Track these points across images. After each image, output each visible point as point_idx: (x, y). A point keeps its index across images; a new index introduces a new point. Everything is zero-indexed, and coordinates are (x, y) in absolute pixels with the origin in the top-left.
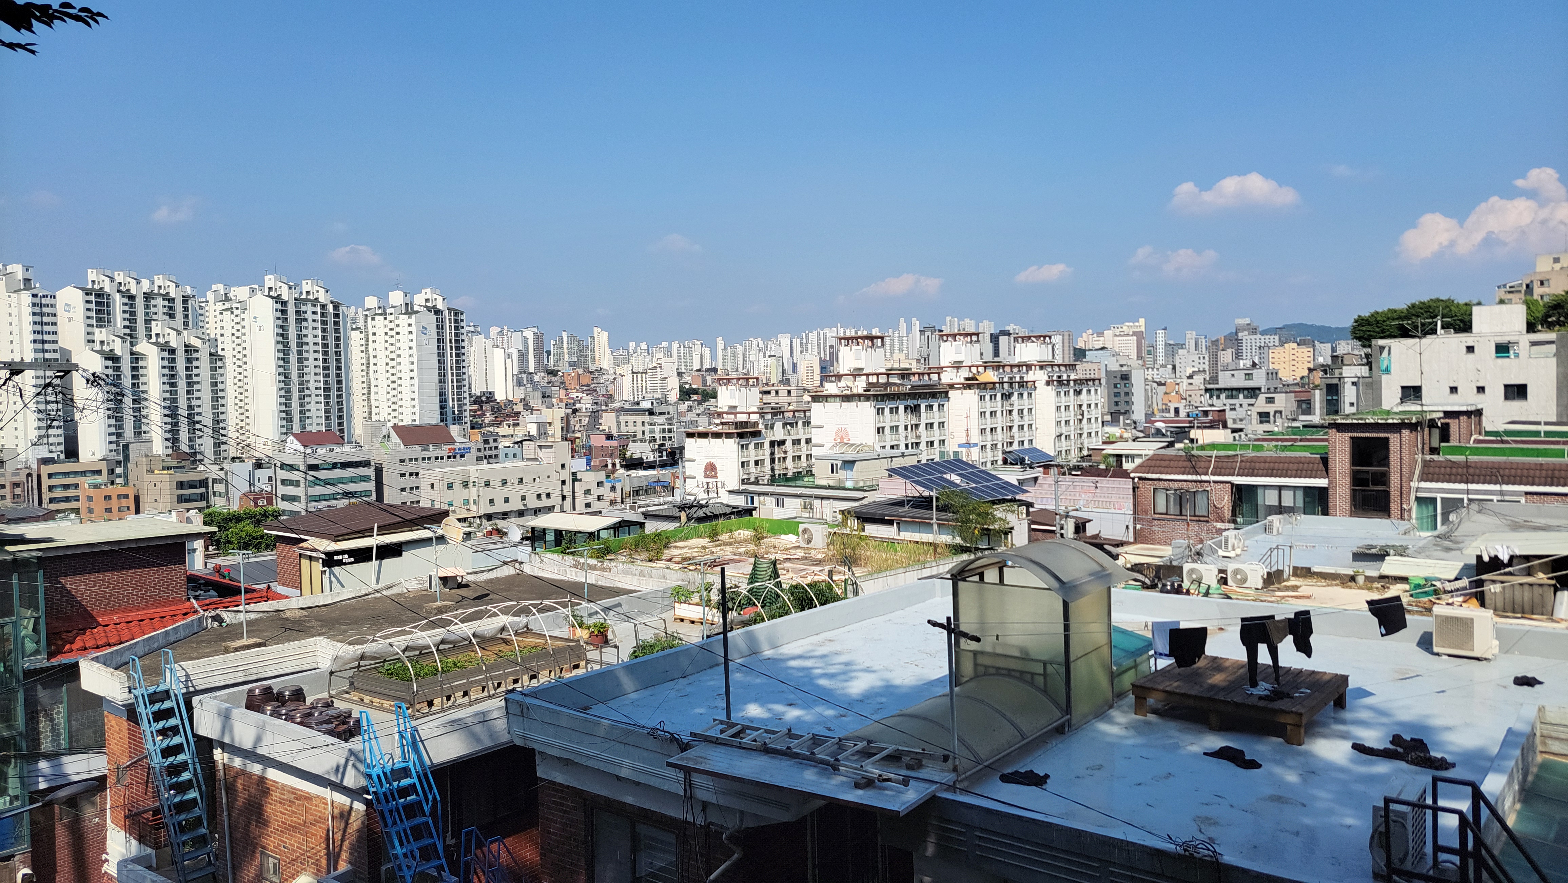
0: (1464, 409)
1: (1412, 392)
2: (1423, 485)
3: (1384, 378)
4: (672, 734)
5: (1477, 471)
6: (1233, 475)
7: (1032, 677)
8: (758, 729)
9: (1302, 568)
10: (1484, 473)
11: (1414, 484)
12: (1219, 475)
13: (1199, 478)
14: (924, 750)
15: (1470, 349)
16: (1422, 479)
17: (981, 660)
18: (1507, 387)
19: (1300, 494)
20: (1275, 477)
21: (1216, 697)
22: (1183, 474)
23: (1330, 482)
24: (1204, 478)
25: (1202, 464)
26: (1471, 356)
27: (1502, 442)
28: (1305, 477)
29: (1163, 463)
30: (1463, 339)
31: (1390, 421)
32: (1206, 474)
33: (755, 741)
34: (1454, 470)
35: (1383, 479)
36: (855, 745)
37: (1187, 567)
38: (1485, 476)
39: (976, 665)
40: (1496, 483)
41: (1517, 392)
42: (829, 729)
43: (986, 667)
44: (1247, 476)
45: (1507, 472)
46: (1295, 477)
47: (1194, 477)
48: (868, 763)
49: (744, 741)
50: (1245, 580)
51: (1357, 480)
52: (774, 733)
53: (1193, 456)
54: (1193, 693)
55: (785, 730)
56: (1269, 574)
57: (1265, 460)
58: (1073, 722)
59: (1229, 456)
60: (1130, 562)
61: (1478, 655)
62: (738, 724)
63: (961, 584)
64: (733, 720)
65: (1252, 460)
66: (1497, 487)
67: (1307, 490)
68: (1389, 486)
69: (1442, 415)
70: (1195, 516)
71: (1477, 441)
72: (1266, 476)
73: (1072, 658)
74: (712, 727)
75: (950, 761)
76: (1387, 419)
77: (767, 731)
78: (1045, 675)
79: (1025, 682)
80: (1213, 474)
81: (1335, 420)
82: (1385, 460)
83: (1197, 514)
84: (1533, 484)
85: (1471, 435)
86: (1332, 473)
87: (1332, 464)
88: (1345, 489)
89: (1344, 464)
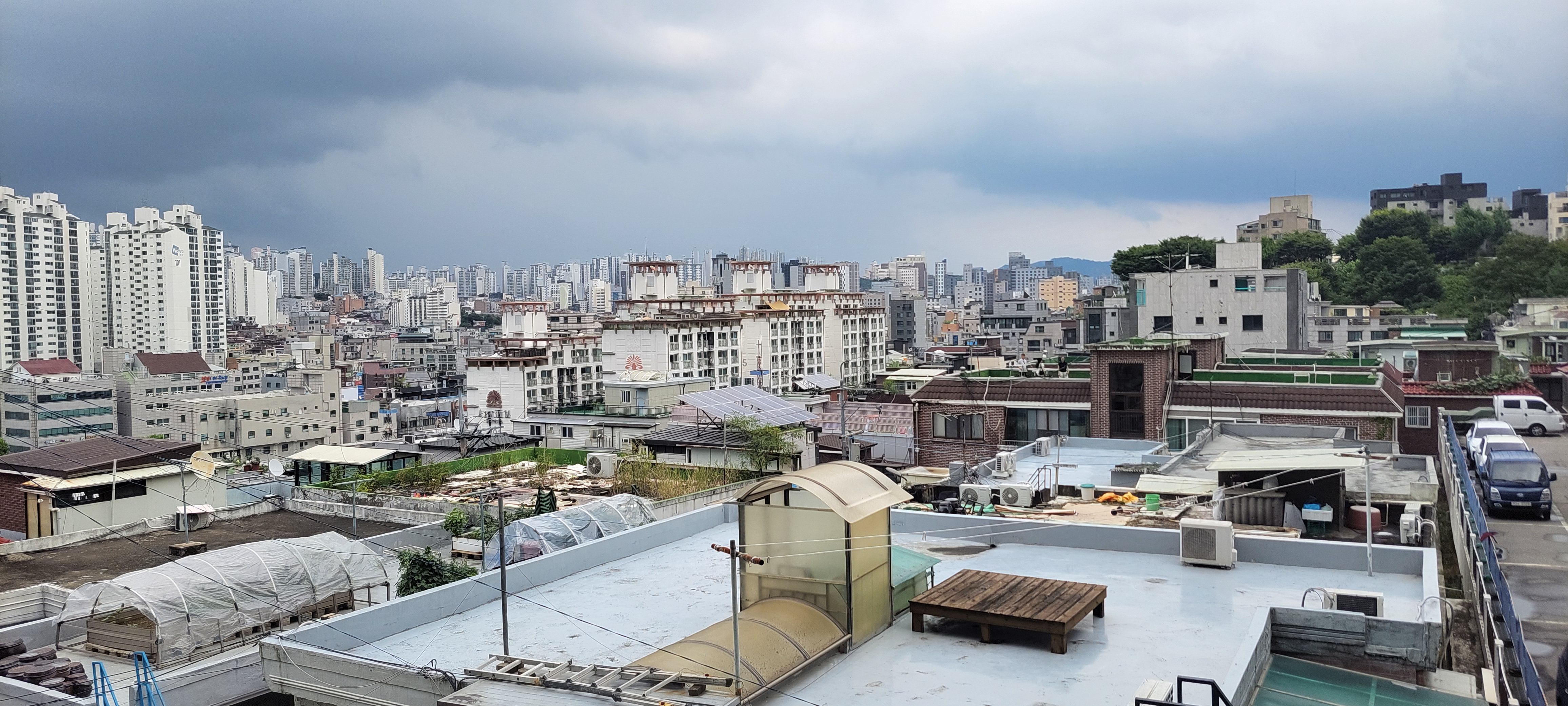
0: (1209, 338)
1: (1163, 323)
2: (1174, 408)
3: (1139, 308)
4: (445, 673)
5: (1219, 395)
6: (1005, 400)
7: (815, 600)
8: (536, 663)
9: (1067, 487)
10: (1224, 397)
11: (1165, 408)
12: (993, 400)
13: (975, 403)
14: (707, 675)
15: (1214, 283)
16: (1172, 403)
17: (765, 583)
18: (1244, 317)
19: (1065, 417)
20: (1044, 401)
21: (987, 611)
22: (960, 399)
23: (1092, 406)
24: (980, 403)
25: (977, 390)
26: (1214, 289)
27: (1241, 368)
28: (1070, 401)
29: (943, 389)
30: (1209, 274)
31: (1145, 349)
32: (981, 399)
33: (534, 675)
34: (1200, 394)
35: (1138, 402)
36: (638, 674)
37: (964, 486)
38: (1226, 399)
39: (761, 588)
40: (1236, 406)
41: (1253, 323)
42: (613, 660)
43: (771, 590)
44: (1018, 400)
45: (1244, 396)
46: (1061, 401)
47: (970, 402)
48: (650, 692)
49: (521, 676)
50: (1015, 498)
51: (1116, 404)
52: (553, 666)
53: (969, 381)
54: (967, 607)
55: (566, 663)
56: (1037, 492)
57: (1034, 386)
58: (854, 641)
59: (1001, 382)
60: (909, 484)
61: (1220, 564)
62: (516, 659)
63: (748, 509)
64: (511, 655)
65: (1022, 386)
66: (1237, 410)
67: (1072, 413)
68: (1143, 410)
69: (1189, 343)
70: (972, 439)
71: (1219, 367)
72: (1035, 401)
73: (853, 579)
74: (489, 663)
75: (733, 685)
76: (1141, 347)
77: (547, 665)
78: (827, 596)
79: (808, 602)
80: (988, 399)
81: (1096, 347)
82: (1139, 385)
83: (973, 437)
84: (1267, 407)
85: (1216, 362)
86: (1094, 397)
87: (1094, 389)
88: (1105, 412)
89: (1106, 389)
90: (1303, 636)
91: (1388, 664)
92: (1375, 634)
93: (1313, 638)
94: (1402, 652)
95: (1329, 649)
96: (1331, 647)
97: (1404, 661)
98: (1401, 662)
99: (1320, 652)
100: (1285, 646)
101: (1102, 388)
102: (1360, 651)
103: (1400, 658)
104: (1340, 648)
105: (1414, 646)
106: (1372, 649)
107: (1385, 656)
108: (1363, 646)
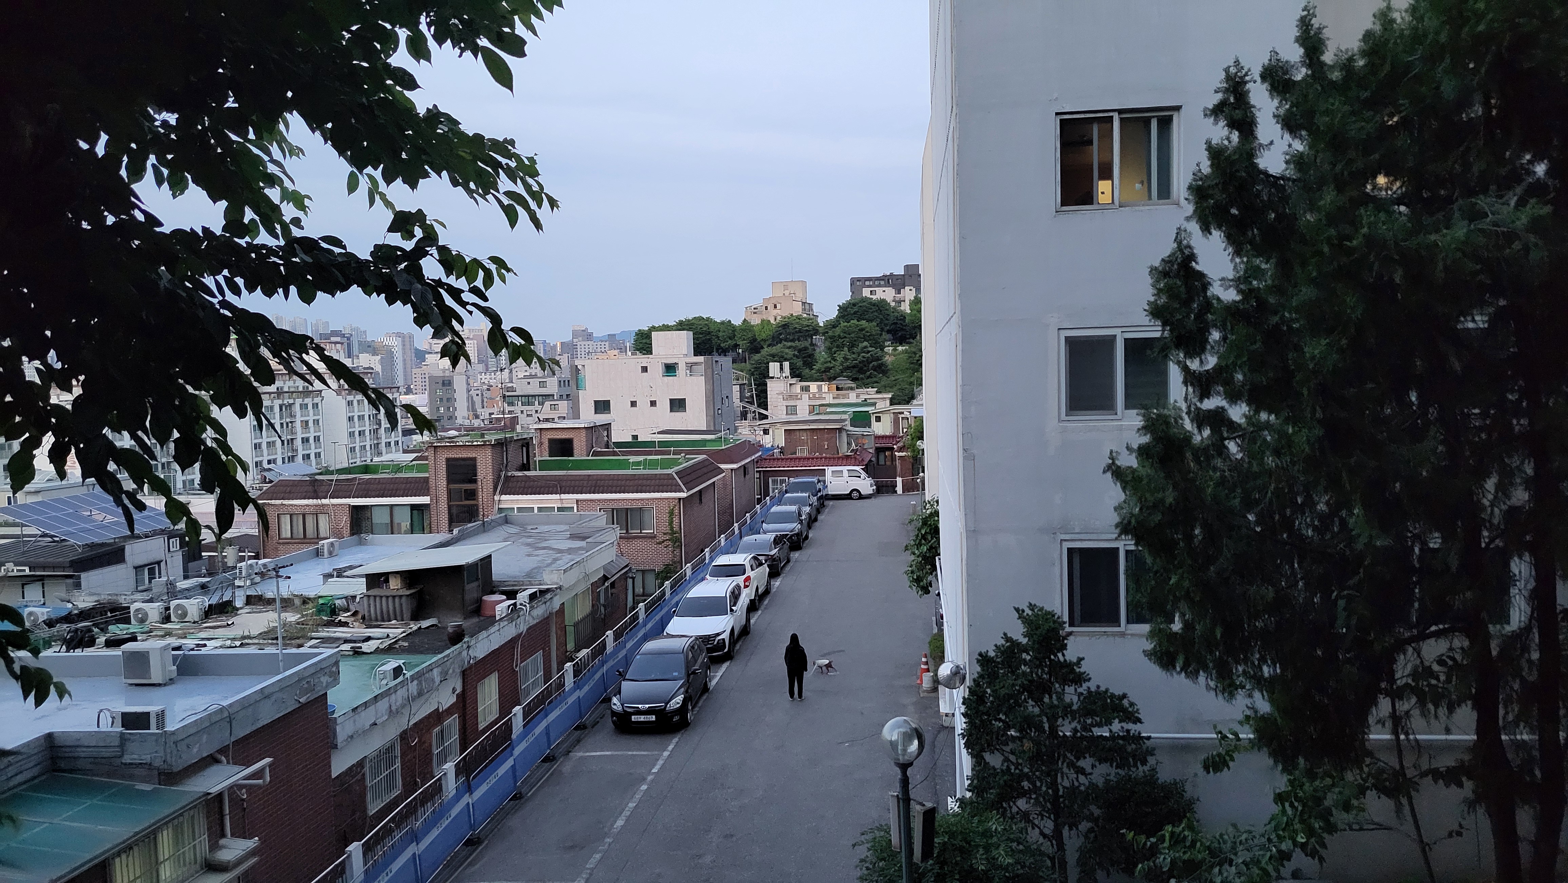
0: (584, 426)
1: (602, 406)
2: (504, 497)
3: (580, 393)
6: (354, 497)
11: (496, 498)
12: (339, 498)
13: (319, 501)
15: (646, 368)
16: (502, 493)
19: (407, 512)
20: (389, 496)
22: (305, 498)
23: (432, 500)
24: (324, 501)
25: (324, 488)
26: (645, 375)
28: (412, 496)
29: (290, 489)
30: (644, 360)
31: (475, 443)
32: (327, 498)
34: (527, 484)
35: (472, 494)
37: (133, 608)
40: (556, 493)
41: (678, 405)
44: (364, 497)
45: (564, 484)
46: (404, 496)
47: (316, 501)
50: (185, 614)
51: (453, 497)
53: (318, 480)
59: (347, 479)
65: (368, 482)
66: (557, 497)
67: (414, 507)
68: (477, 501)
71: (596, 454)
72: (380, 497)
80: (333, 497)
82: (474, 479)
83: (320, 536)
84: (583, 493)
86: (432, 491)
87: (432, 482)
88: (443, 506)
89: (443, 482)
90: (76, 754)
91: (138, 772)
92: (130, 747)
93: (83, 755)
94: (147, 758)
95: (94, 763)
96: (96, 760)
97: (149, 766)
98: (147, 767)
99: (89, 767)
100: (62, 765)
101: (441, 483)
102: (118, 761)
103: (146, 764)
104: (103, 761)
105: (156, 752)
106: (127, 759)
107: (135, 764)
108: (121, 756)
